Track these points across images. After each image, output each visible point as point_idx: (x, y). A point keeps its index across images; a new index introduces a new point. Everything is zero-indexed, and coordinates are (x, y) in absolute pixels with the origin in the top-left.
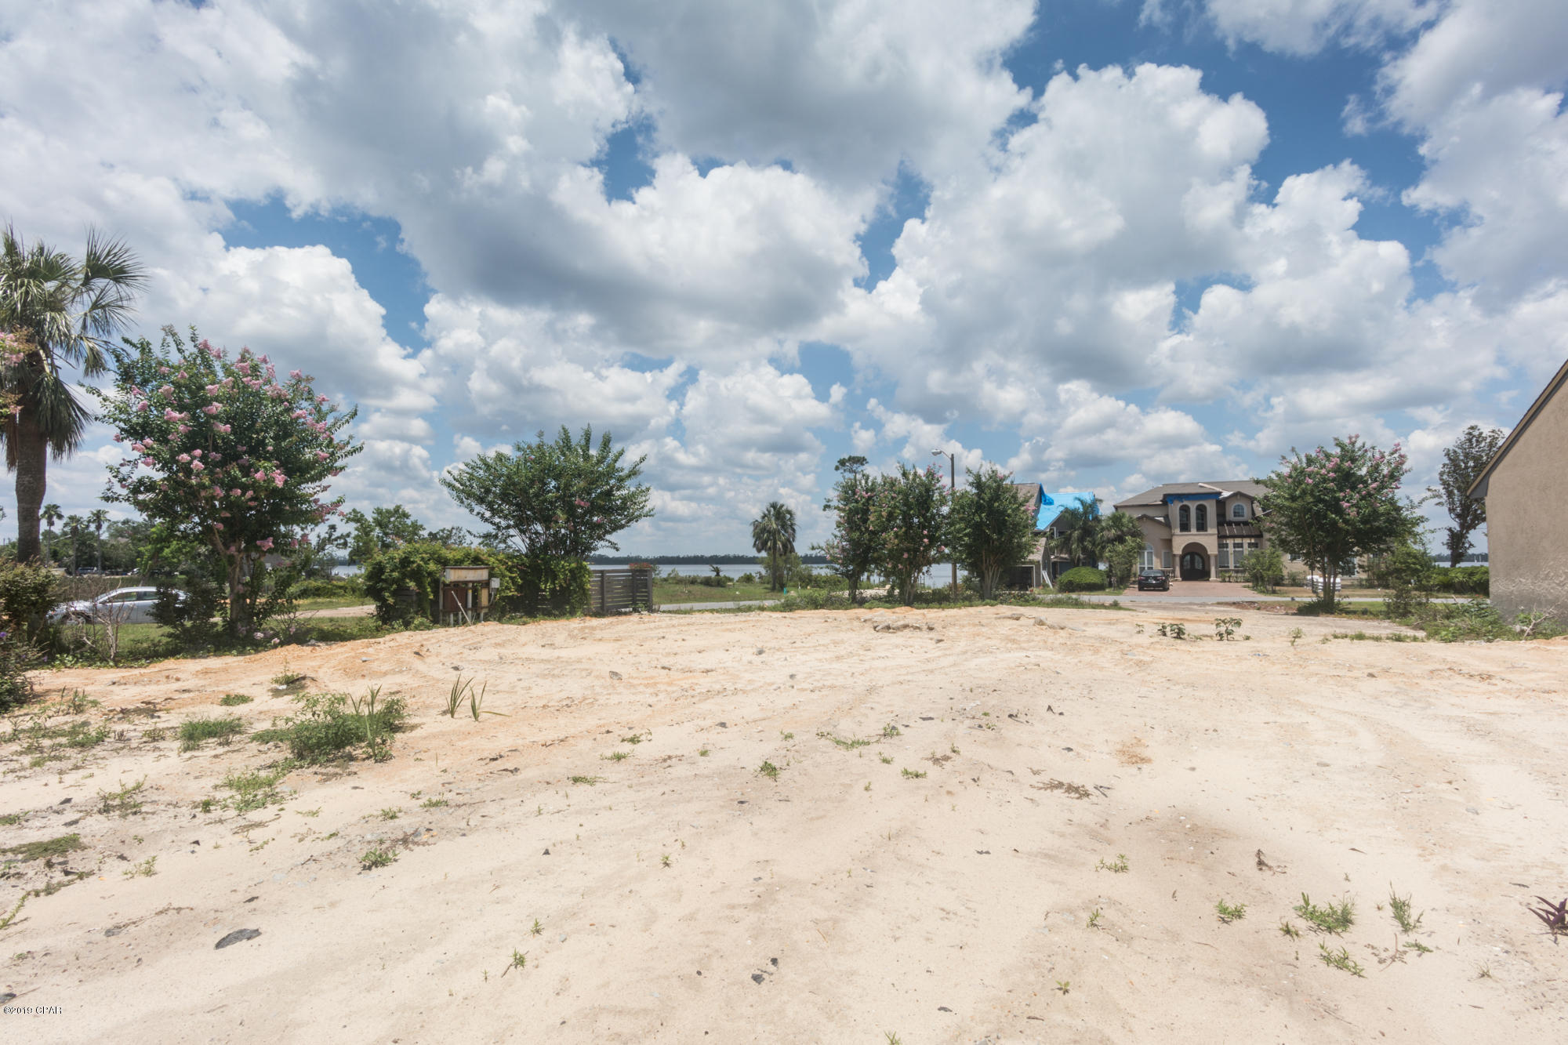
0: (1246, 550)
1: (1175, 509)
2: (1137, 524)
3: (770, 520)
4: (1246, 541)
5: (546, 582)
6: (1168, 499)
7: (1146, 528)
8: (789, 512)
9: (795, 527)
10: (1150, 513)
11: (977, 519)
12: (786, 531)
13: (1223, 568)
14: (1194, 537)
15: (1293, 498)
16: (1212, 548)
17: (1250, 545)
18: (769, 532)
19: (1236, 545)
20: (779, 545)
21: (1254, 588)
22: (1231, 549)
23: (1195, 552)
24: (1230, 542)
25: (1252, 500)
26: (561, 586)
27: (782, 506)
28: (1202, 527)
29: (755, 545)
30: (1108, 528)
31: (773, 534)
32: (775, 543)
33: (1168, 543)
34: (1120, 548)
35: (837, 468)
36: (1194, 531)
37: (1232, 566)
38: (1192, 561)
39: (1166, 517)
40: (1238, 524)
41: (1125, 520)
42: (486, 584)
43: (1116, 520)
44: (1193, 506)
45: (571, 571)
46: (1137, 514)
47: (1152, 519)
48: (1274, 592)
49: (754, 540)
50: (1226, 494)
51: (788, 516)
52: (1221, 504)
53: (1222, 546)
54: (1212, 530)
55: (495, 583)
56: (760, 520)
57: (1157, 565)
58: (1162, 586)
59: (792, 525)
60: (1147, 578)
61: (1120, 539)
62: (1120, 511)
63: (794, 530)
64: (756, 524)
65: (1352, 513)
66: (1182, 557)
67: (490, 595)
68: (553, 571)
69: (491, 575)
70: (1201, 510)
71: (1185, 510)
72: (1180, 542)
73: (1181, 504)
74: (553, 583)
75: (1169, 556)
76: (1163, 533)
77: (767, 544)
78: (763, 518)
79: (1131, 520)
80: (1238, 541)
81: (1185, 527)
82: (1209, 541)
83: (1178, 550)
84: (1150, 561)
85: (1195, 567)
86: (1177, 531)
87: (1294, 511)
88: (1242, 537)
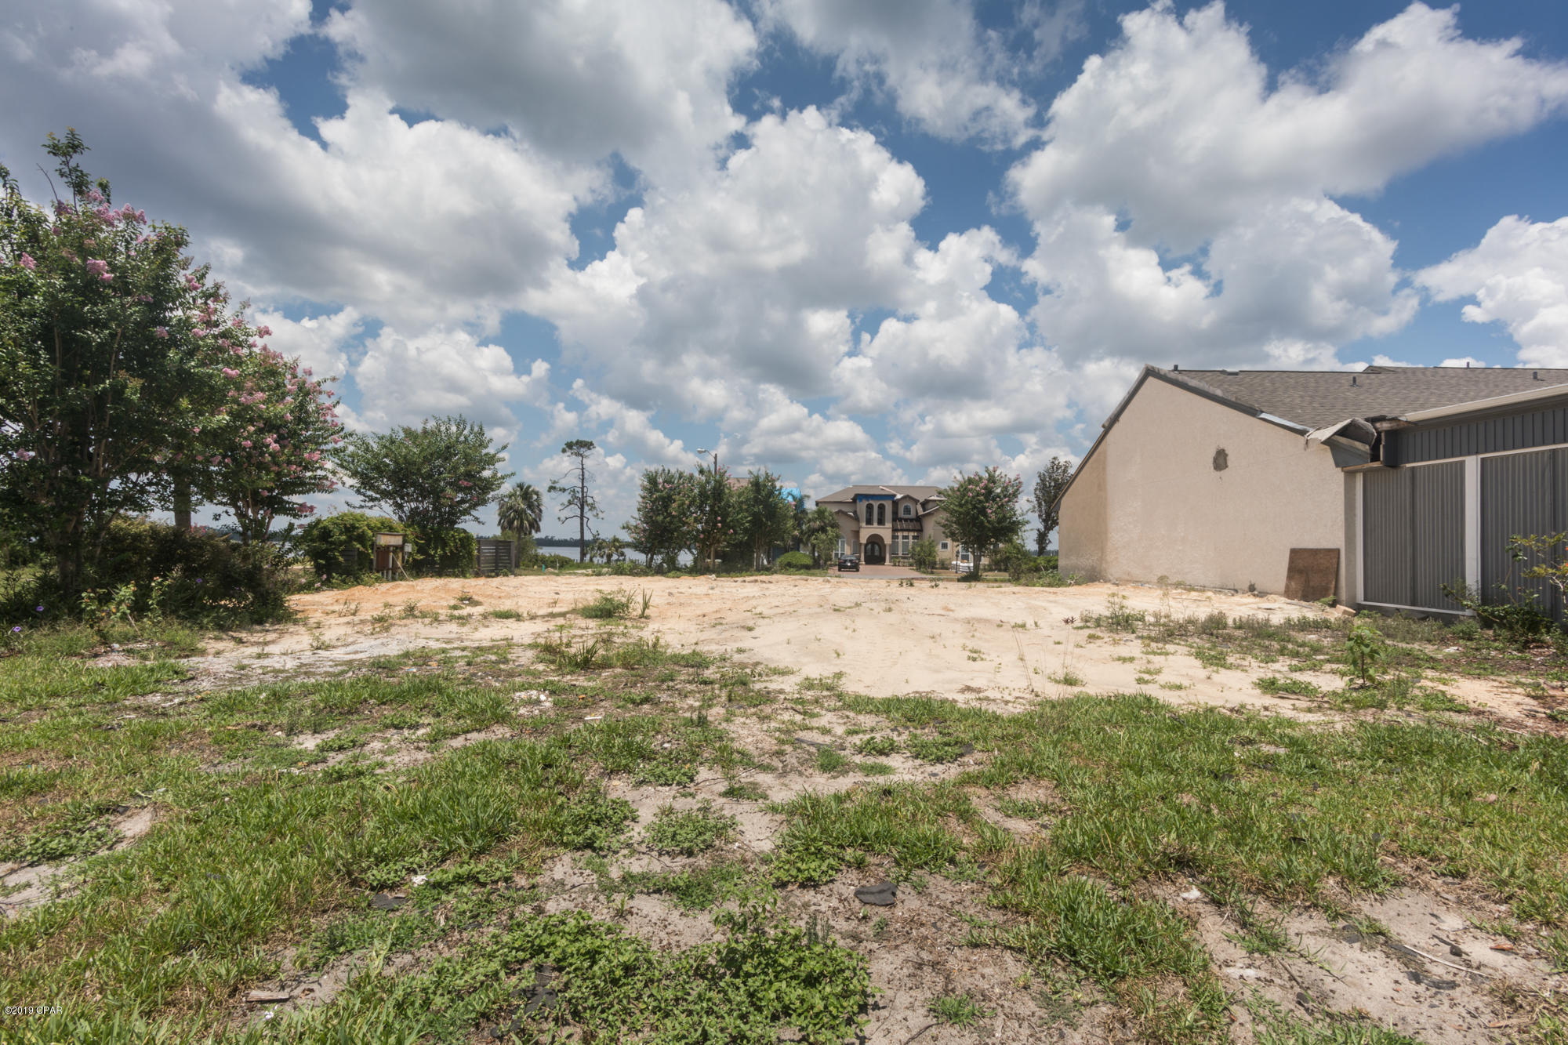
0: (911, 540)
1: (862, 507)
2: (835, 517)
3: (516, 499)
4: (911, 534)
5: (436, 549)
6: (858, 498)
7: (842, 521)
8: (537, 493)
9: (543, 508)
10: (844, 508)
11: (756, 510)
12: (532, 511)
13: (894, 553)
14: (875, 529)
16: (888, 540)
17: (914, 537)
18: (516, 511)
19: (905, 537)
20: (526, 524)
21: (918, 570)
22: (900, 540)
23: (875, 540)
24: (900, 534)
25: (916, 501)
26: (451, 552)
27: (529, 487)
28: (881, 522)
29: (499, 525)
30: (814, 519)
31: (520, 514)
32: (522, 523)
33: (857, 533)
34: (823, 537)
35: (564, 451)
36: (875, 525)
37: (900, 554)
38: (873, 549)
39: (855, 512)
40: (906, 520)
41: (826, 514)
42: (402, 548)
43: (820, 513)
44: (876, 504)
45: (460, 540)
46: (835, 509)
47: (845, 514)
48: (932, 573)
49: (499, 518)
50: (899, 496)
51: (535, 497)
52: (896, 503)
53: (894, 537)
54: (889, 525)
55: (409, 548)
56: (507, 500)
57: (848, 551)
58: (855, 567)
59: (539, 505)
60: (846, 561)
61: (823, 529)
62: (823, 507)
63: (541, 511)
64: (502, 503)
65: (993, 517)
66: (866, 545)
67: (403, 558)
68: (443, 539)
69: (405, 541)
70: (882, 508)
71: (870, 508)
72: (865, 533)
73: (867, 503)
74: (443, 549)
75: (857, 544)
76: (851, 525)
77: (513, 523)
78: (511, 497)
79: (831, 514)
80: (906, 534)
81: (869, 522)
82: (885, 533)
83: (863, 540)
84: (843, 549)
85: (875, 553)
86: (864, 524)
88: (908, 530)
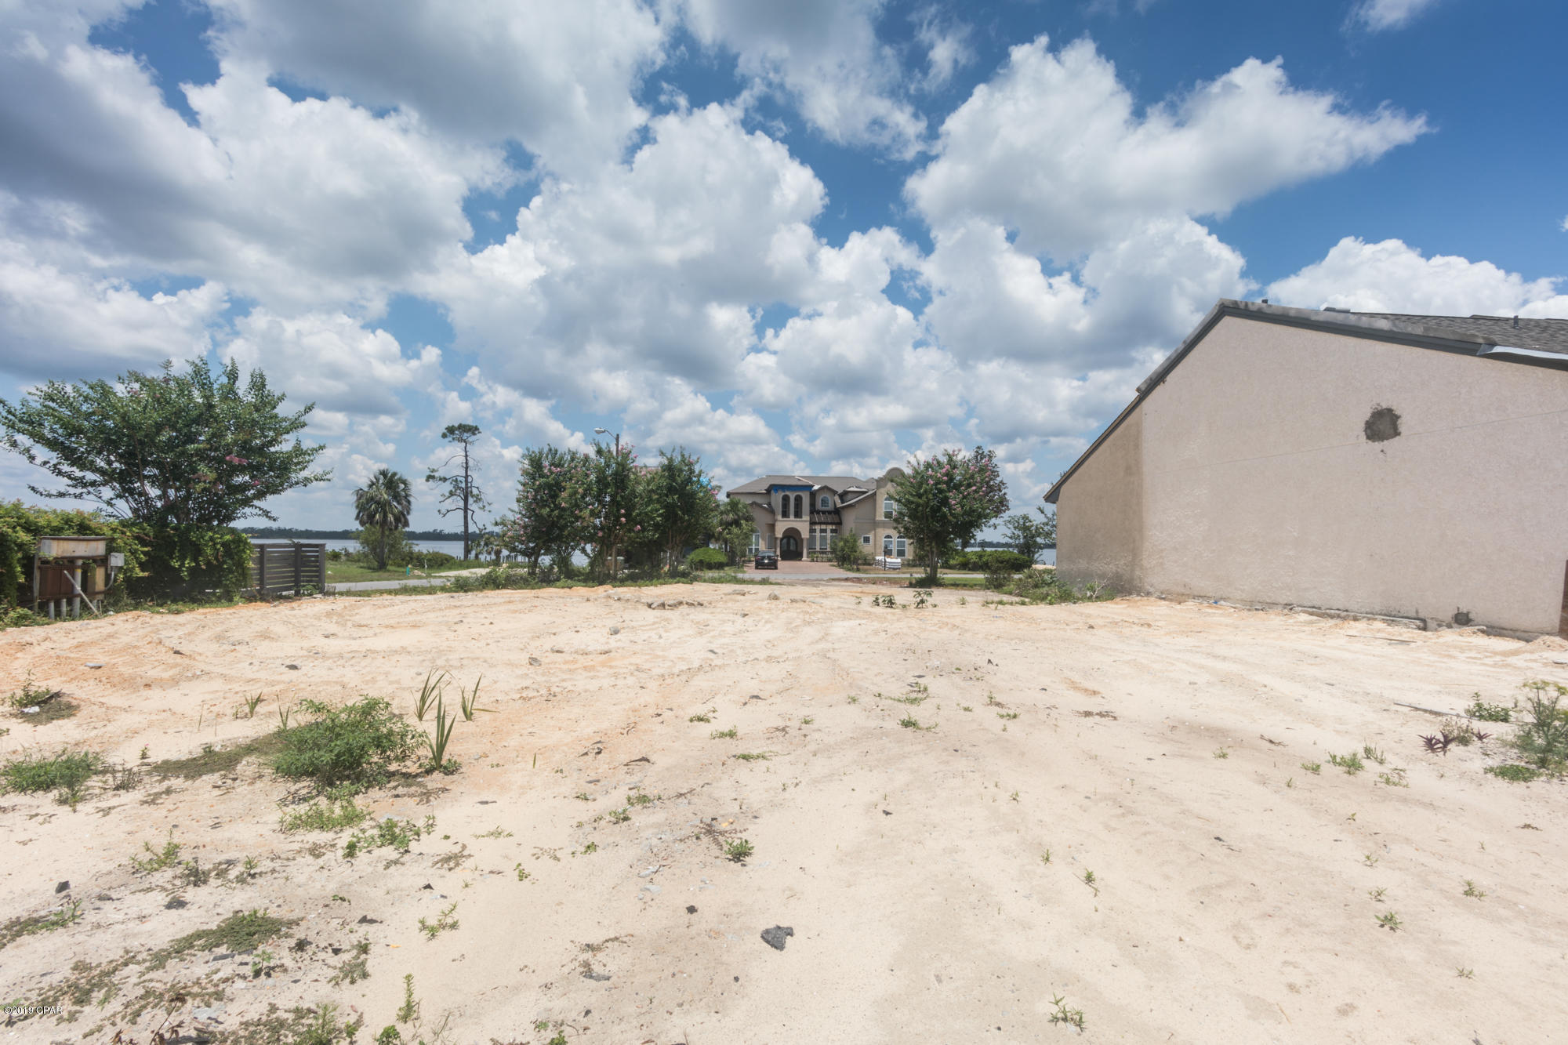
0: (829, 534)
1: (777, 499)
2: (750, 509)
3: (378, 489)
4: (830, 527)
5: (182, 559)
6: (773, 488)
7: (757, 514)
8: (405, 482)
9: (411, 499)
10: (759, 500)
11: (670, 500)
12: (399, 503)
13: (811, 548)
14: (792, 522)
15: (920, 496)
16: (805, 535)
17: (832, 531)
18: (378, 503)
19: (822, 531)
20: (391, 518)
21: (840, 566)
22: (818, 534)
23: (792, 535)
24: (818, 527)
25: (834, 492)
26: (208, 563)
27: (395, 474)
28: (798, 514)
29: (357, 518)
30: (726, 512)
31: (383, 506)
32: (385, 516)
33: (772, 527)
34: (735, 530)
35: (444, 436)
36: (792, 517)
37: (818, 549)
38: (788, 543)
39: (769, 504)
40: (824, 513)
41: (740, 506)
42: (103, 561)
43: (733, 506)
44: (792, 496)
45: (223, 545)
46: (748, 501)
47: (760, 506)
48: (858, 570)
49: (357, 511)
50: (816, 487)
51: (402, 486)
52: (813, 495)
53: (812, 531)
54: (806, 518)
55: (117, 560)
56: (366, 489)
57: (762, 546)
58: (773, 565)
59: (407, 496)
60: (763, 558)
61: (736, 523)
62: (737, 498)
63: (409, 502)
64: (360, 494)
66: (782, 540)
67: (108, 576)
68: (193, 544)
69: (110, 549)
70: (798, 499)
71: (786, 499)
72: (781, 527)
73: (783, 494)
74: (195, 559)
75: (772, 542)
76: (768, 519)
77: (374, 516)
78: (370, 486)
79: (745, 506)
80: (823, 527)
81: (785, 514)
82: (803, 526)
83: (779, 534)
84: (757, 544)
85: (791, 547)
86: (779, 517)
87: (918, 505)
88: (827, 523)
